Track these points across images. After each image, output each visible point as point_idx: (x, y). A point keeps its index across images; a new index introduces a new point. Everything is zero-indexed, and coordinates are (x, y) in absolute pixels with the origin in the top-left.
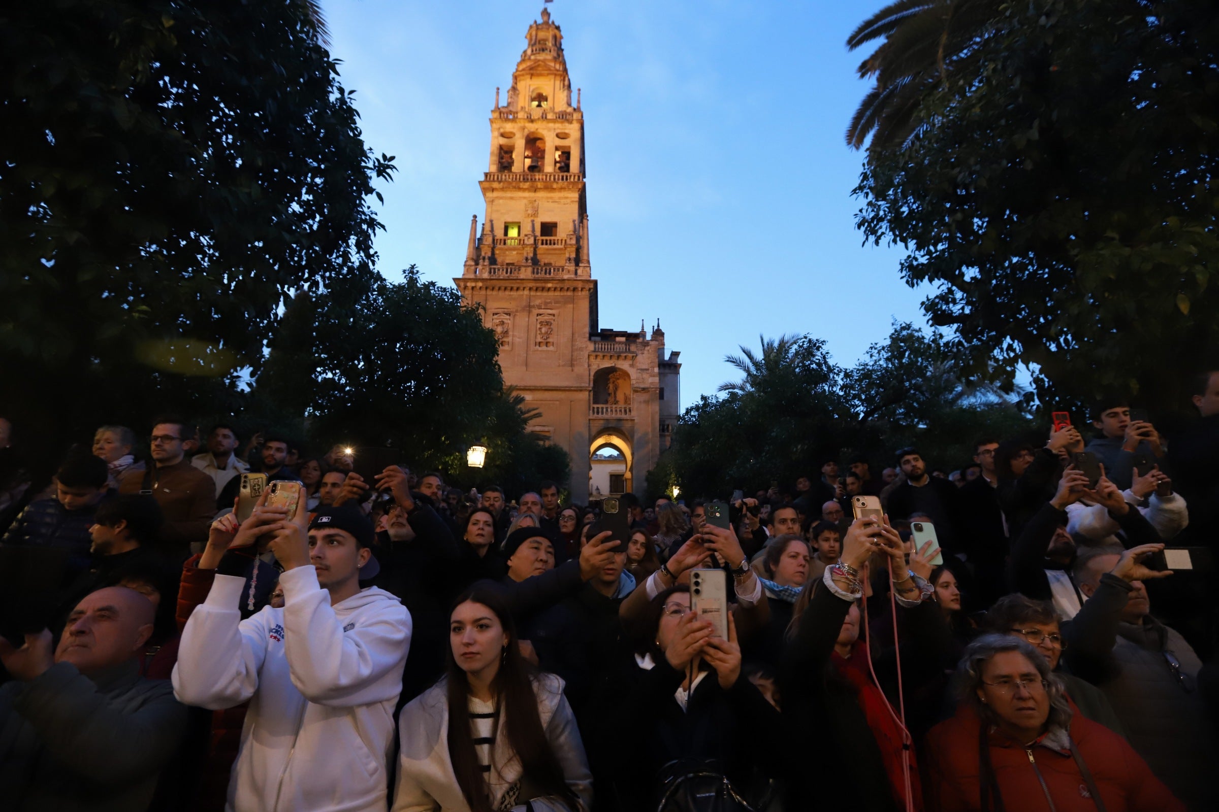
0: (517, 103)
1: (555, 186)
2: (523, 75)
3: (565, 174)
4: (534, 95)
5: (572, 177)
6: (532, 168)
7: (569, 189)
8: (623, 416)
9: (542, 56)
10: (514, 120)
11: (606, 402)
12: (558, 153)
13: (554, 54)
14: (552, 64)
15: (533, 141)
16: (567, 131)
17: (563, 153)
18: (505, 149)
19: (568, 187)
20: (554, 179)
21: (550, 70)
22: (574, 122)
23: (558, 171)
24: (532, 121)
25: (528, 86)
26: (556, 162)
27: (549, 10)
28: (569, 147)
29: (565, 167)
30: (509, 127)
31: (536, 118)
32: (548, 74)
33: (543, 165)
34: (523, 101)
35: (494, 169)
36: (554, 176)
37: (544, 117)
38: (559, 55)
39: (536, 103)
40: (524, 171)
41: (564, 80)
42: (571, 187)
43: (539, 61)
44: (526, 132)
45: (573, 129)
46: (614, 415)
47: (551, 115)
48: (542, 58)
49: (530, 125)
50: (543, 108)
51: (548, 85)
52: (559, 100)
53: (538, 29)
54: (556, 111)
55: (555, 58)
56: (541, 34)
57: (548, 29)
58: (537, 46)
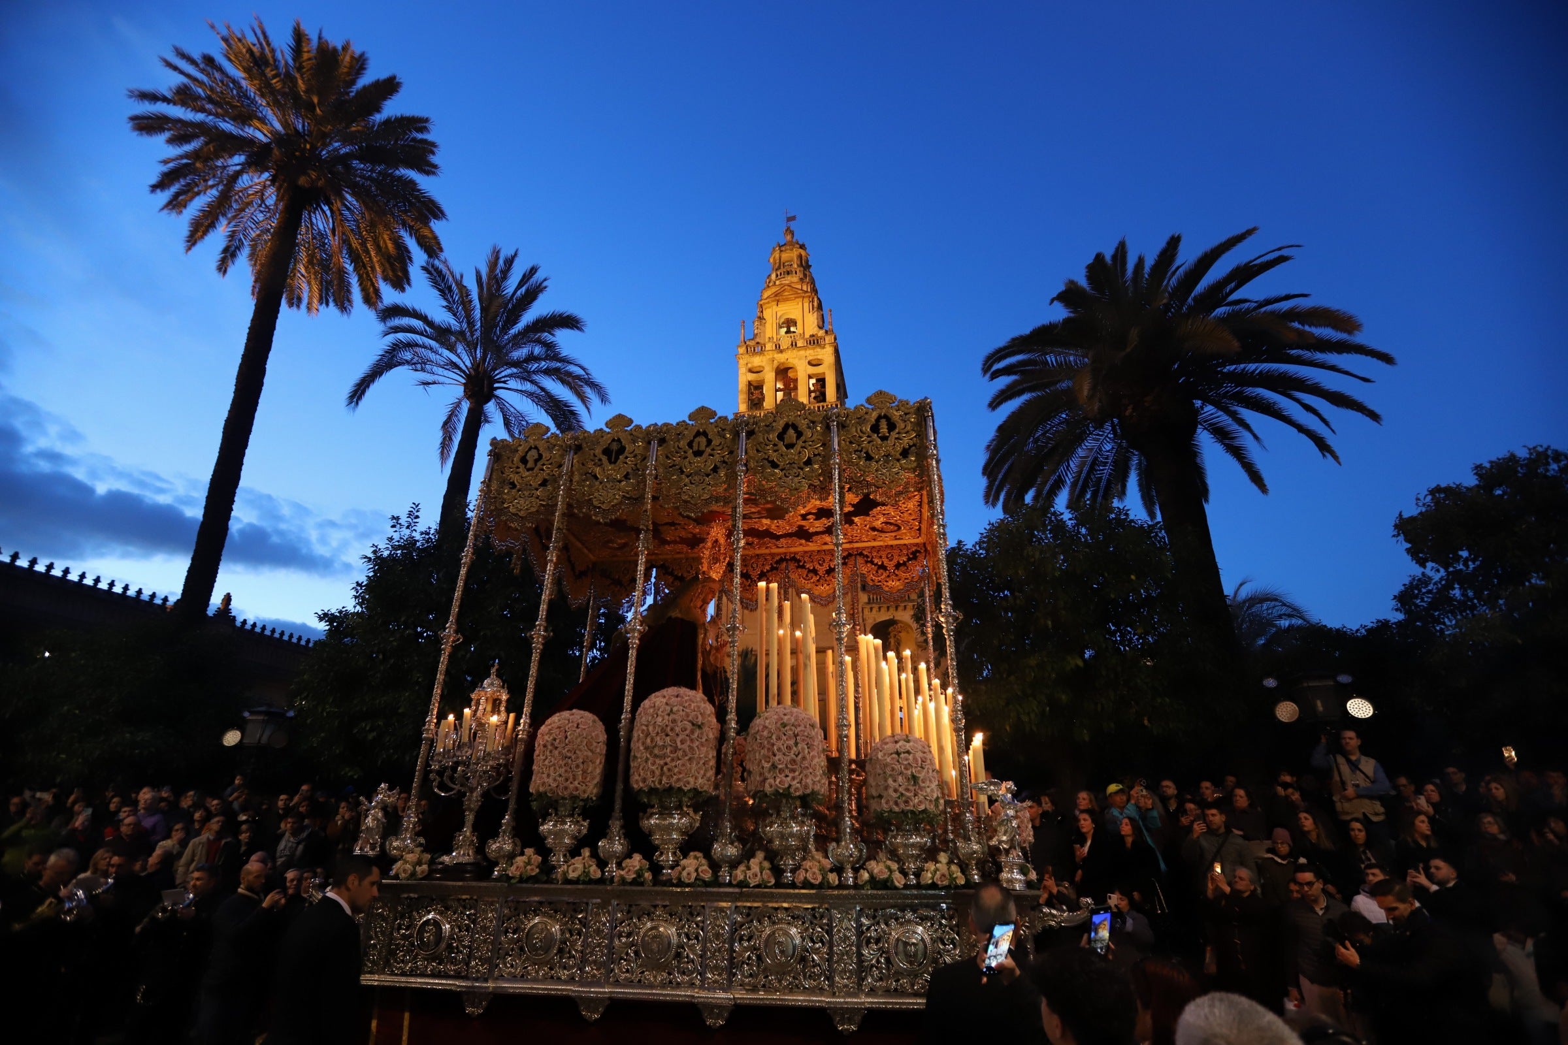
0: (764, 332)
2: (768, 303)
3: (821, 403)
4: (782, 320)
5: (829, 407)
9: (788, 280)
10: (762, 352)
12: (813, 381)
13: (800, 274)
14: (799, 286)
15: (783, 372)
16: (819, 357)
17: (817, 381)
18: (755, 384)
21: (798, 293)
22: (828, 347)
23: (812, 400)
24: (781, 352)
25: (774, 313)
26: (810, 392)
27: (792, 229)
28: (824, 374)
29: (820, 395)
30: (757, 361)
31: (785, 347)
32: (796, 298)
33: (796, 395)
34: (771, 330)
35: (743, 406)
36: (810, 409)
37: (794, 345)
38: (805, 273)
39: (785, 329)
40: (776, 406)
41: (813, 301)
43: (786, 285)
44: (776, 364)
45: (828, 356)
47: (802, 341)
48: (787, 282)
49: (780, 355)
50: (792, 335)
51: (795, 309)
52: (809, 323)
53: (781, 251)
54: (807, 336)
55: (801, 279)
56: (785, 256)
57: (792, 250)
58: (782, 270)
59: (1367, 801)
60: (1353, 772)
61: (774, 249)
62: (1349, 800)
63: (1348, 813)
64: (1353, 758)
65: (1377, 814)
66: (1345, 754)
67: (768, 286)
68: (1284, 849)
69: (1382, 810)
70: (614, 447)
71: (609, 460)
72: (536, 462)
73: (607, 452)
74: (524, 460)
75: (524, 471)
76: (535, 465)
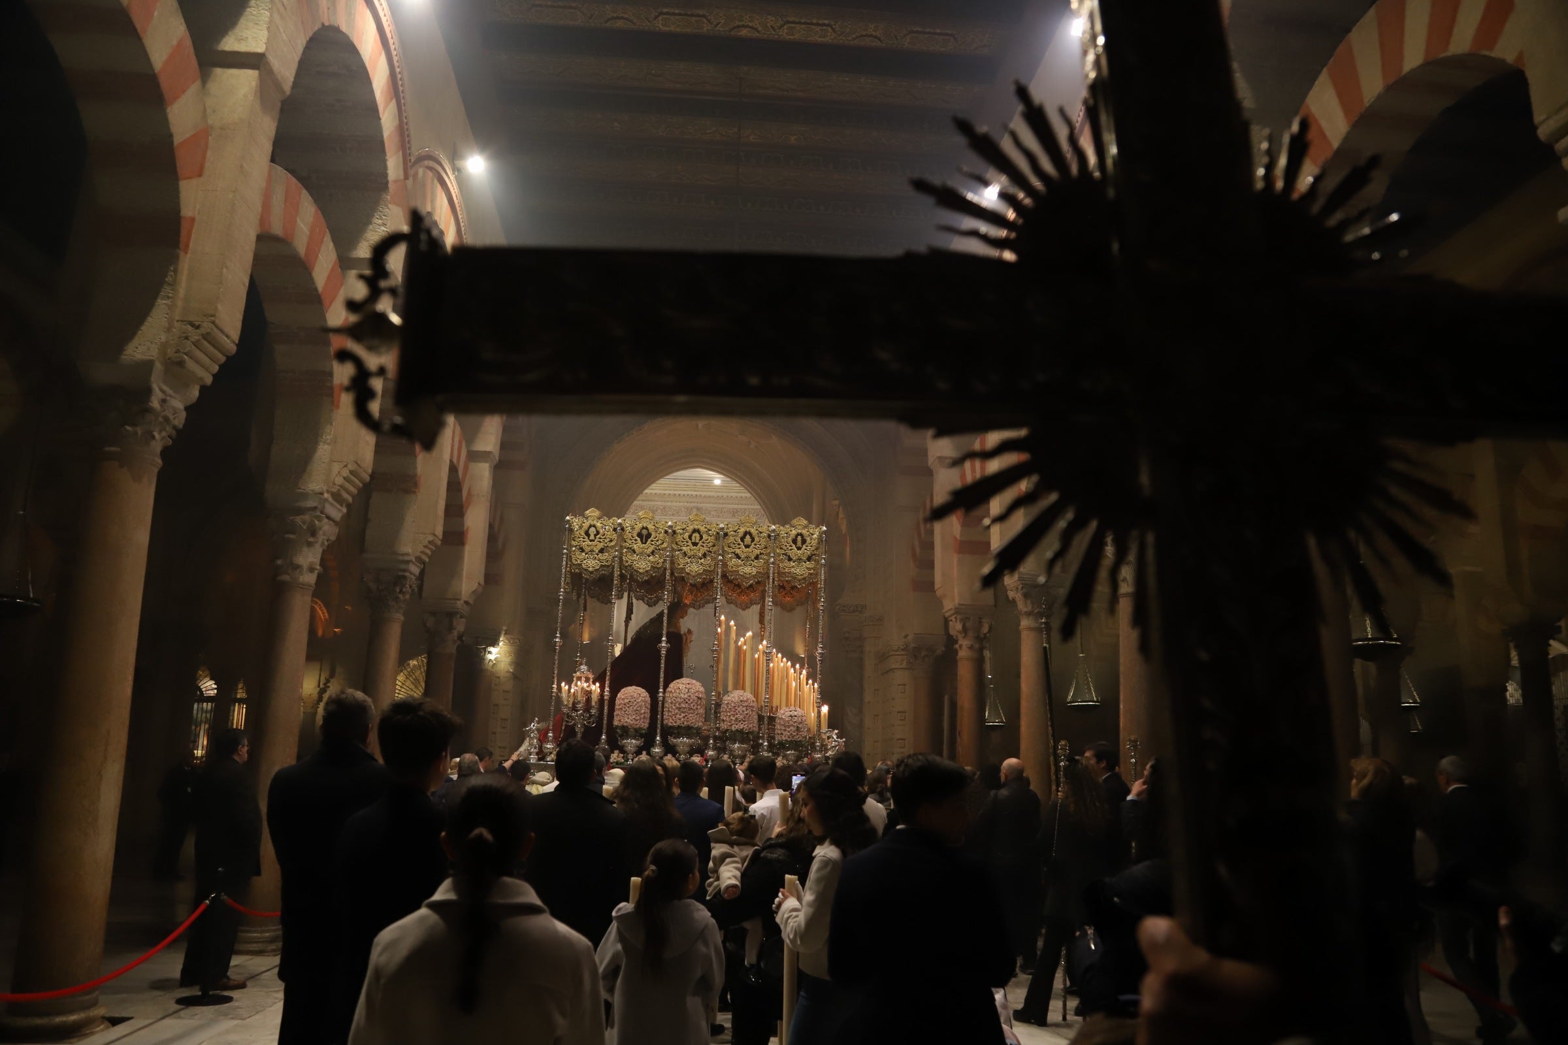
70: (644, 532)
71: (642, 541)
72: (595, 535)
73: (640, 535)
74: (587, 533)
75: (588, 540)
76: (595, 538)
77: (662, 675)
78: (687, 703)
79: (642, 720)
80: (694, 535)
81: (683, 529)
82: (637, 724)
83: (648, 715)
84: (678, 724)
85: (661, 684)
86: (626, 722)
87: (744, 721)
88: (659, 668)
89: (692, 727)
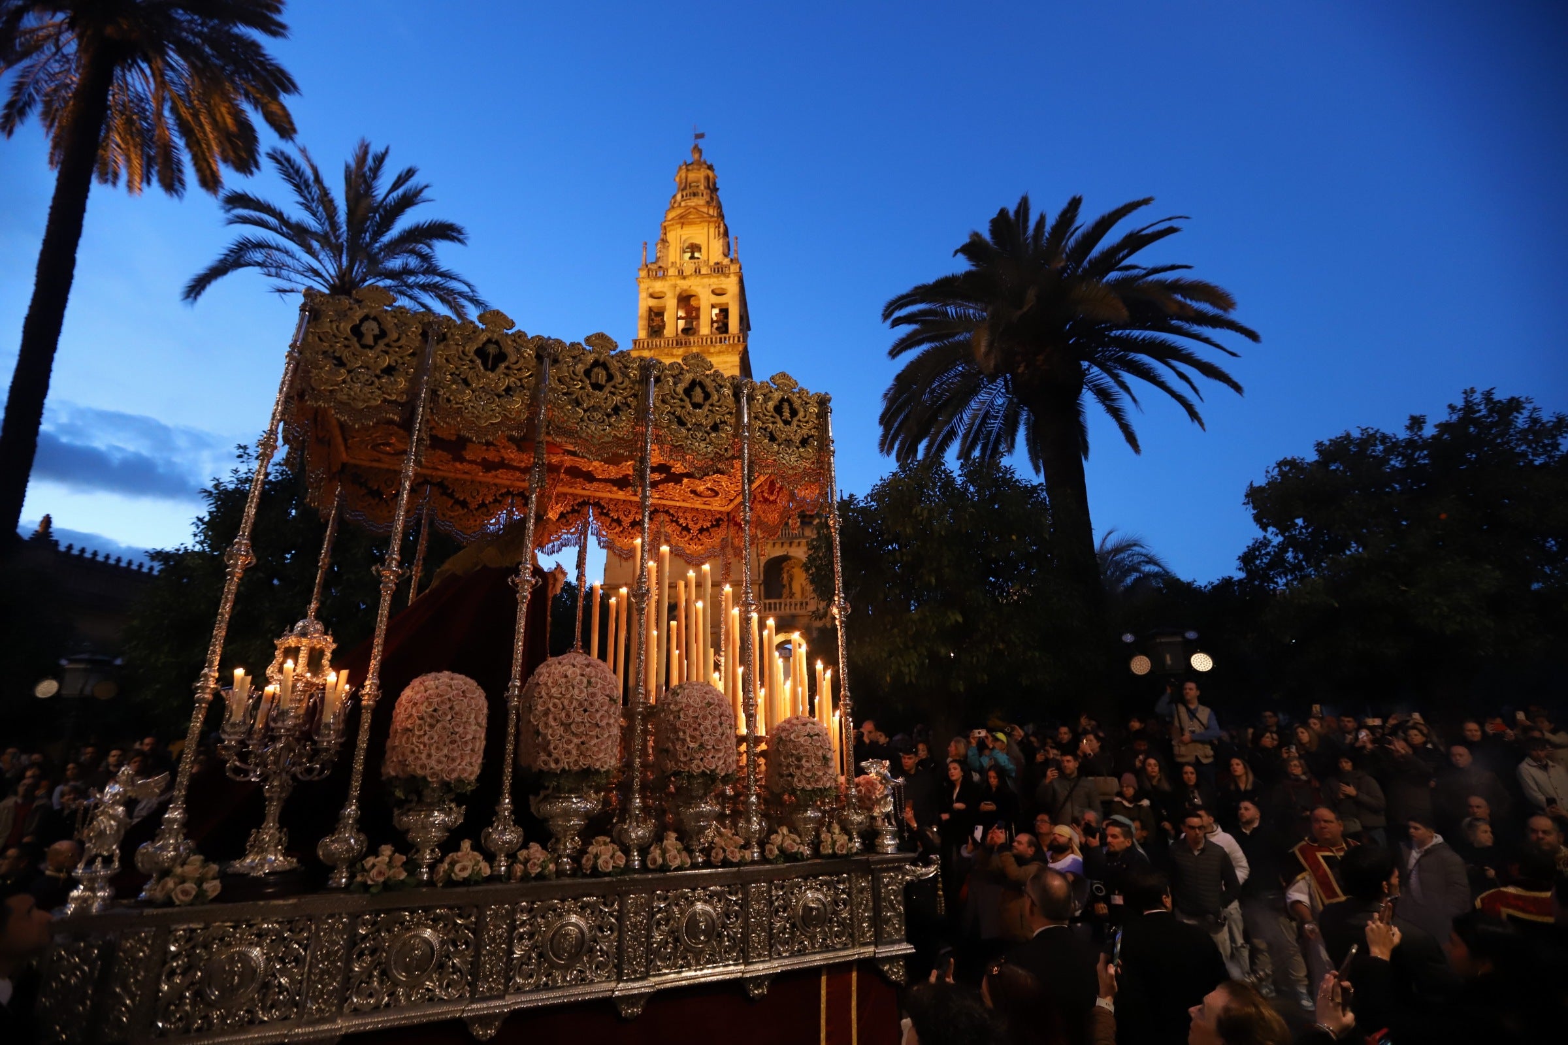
0: (667, 256)
1: (712, 350)
2: (672, 225)
3: (723, 336)
4: (686, 245)
5: (732, 339)
6: (685, 331)
7: (729, 352)
8: (798, 611)
9: (694, 202)
10: (664, 277)
11: (780, 596)
12: (716, 311)
13: (707, 198)
14: (705, 210)
15: (685, 300)
16: (723, 286)
17: (721, 310)
18: (656, 311)
19: (727, 350)
20: (712, 342)
21: (703, 217)
22: (732, 275)
23: (714, 330)
24: (684, 278)
25: (678, 236)
26: (713, 322)
27: (700, 147)
28: (727, 304)
29: (722, 326)
30: (658, 286)
31: (689, 273)
32: (701, 222)
33: (698, 324)
34: (674, 255)
35: (642, 334)
36: (711, 339)
37: (697, 272)
38: (712, 198)
39: (689, 255)
40: (677, 334)
41: (719, 227)
42: (730, 350)
43: (691, 207)
44: (678, 290)
45: (730, 284)
46: (788, 611)
47: (706, 268)
48: (693, 204)
49: (682, 281)
50: (696, 261)
51: (701, 234)
52: (714, 250)
53: (688, 170)
54: (712, 263)
55: (708, 203)
56: (692, 176)
57: (699, 170)
58: (688, 191)
59: (1200, 746)
60: (1191, 719)
61: (680, 168)
62: (1186, 744)
63: (1183, 756)
64: (1192, 707)
65: (1207, 757)
66: (1185, 703)
67: (673, 207)
68: (1130, 792)
69: (1211, 753)
70: (492, 349)
71: (485, 364)
72: (377, 338)
73: (481, 352)
74: (356, 331)
75: (357, 346)
76: (376, 343)
77: (519, 645)
78: (585, 711)
79: (467, 759)
80: (596, 370)
81: (574, 357)
82: (453, 770)
83: (480, 745)
84: (561, 765)
85: (516, 669)
86: (423, 767)
87: (719, 751)
88: (512, 632)
89: (597, 772)
